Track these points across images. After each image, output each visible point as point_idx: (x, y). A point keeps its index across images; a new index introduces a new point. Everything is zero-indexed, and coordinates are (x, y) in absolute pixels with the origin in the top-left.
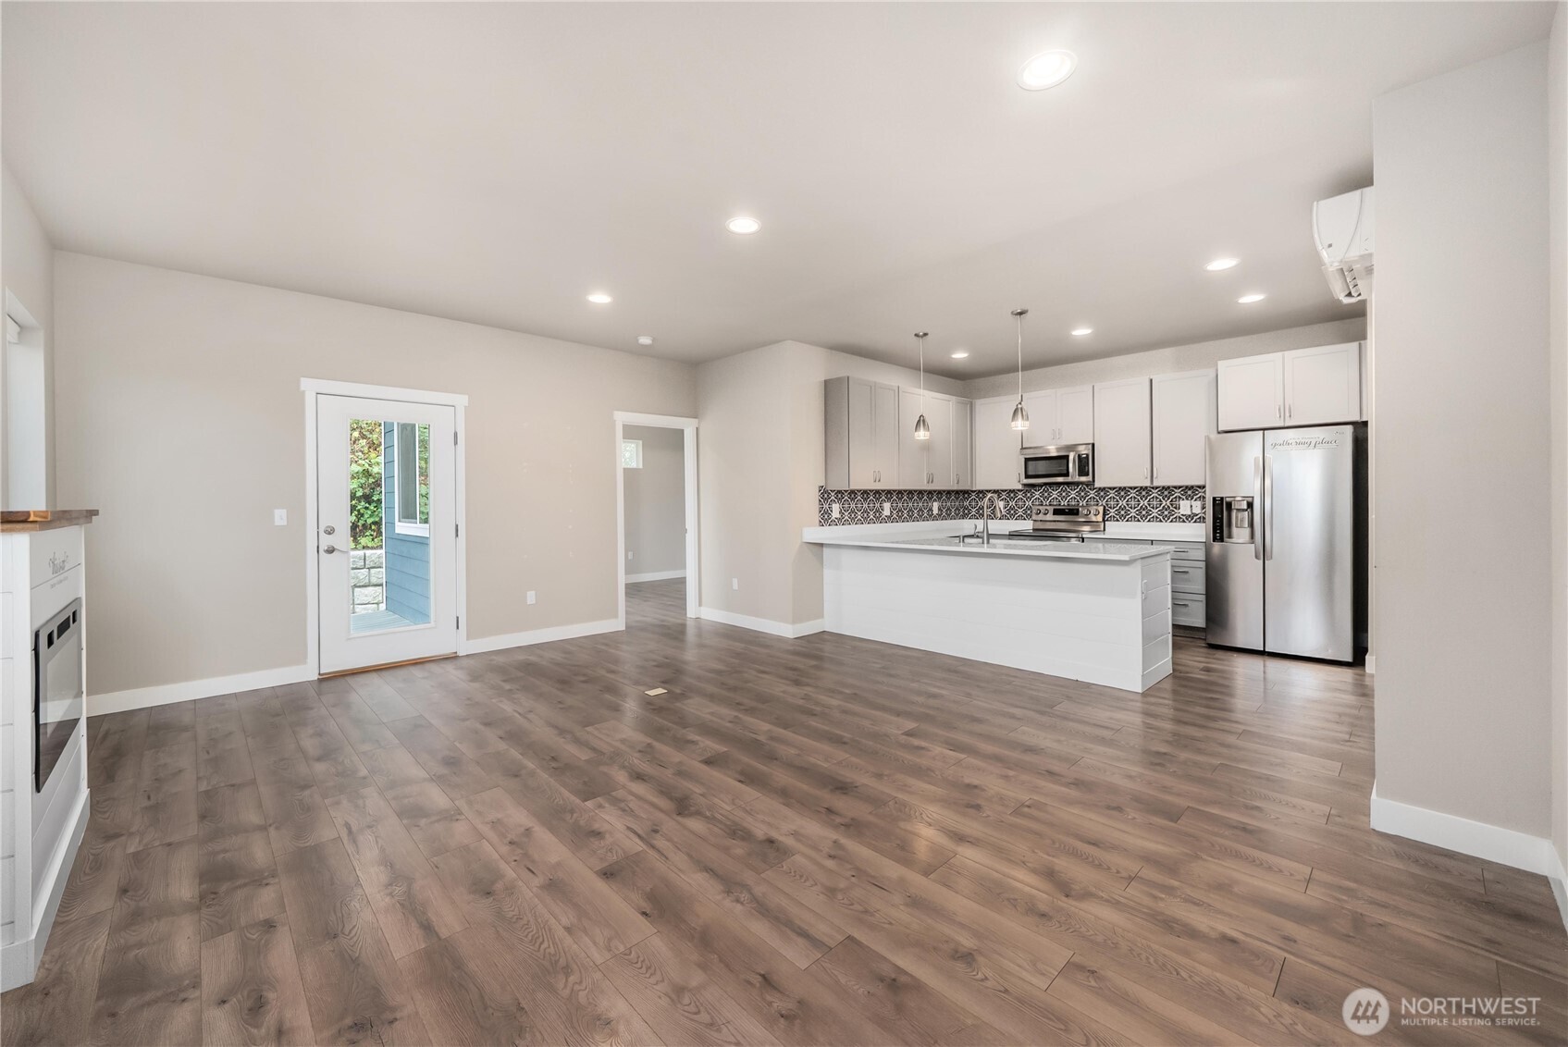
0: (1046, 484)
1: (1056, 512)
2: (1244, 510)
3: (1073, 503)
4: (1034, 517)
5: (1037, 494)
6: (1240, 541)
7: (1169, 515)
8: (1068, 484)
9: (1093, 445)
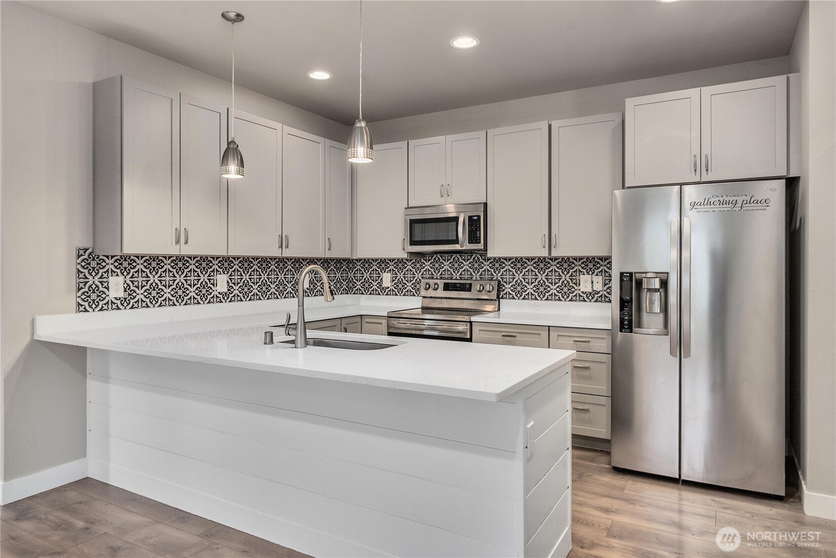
0: (437, 253)
1: (447, 287)
2: (656, 290)
3: (466, 277)
4: (423, 293)
5: (427, 265)
6: (651, 331)
7: (568, 293)
8: (459, 252)
9: (486, 205)
